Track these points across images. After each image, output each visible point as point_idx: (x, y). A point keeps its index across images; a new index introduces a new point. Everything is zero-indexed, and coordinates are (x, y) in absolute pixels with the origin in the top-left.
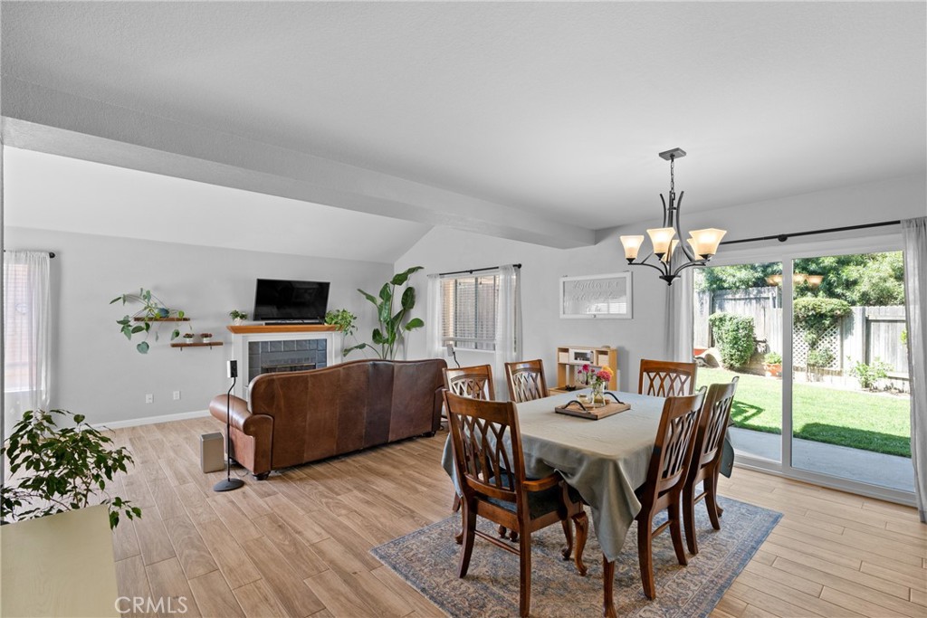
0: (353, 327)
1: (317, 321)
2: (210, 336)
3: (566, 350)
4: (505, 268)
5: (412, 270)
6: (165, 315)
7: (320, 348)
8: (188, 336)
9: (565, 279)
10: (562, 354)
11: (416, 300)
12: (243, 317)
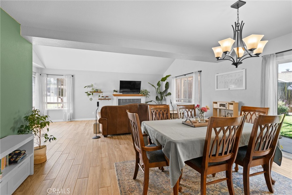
0: (149, 95)
1: (138, 93)
2: (108, 97)
3: (216, 103)
4: (195, 73)
5: (167, 76)
6: (97, 91)
7: (139, 101)
8: (103, 97)
9: (218, 75)
10: (214, 104)
11: (169, 86)
12: (116, 92)
